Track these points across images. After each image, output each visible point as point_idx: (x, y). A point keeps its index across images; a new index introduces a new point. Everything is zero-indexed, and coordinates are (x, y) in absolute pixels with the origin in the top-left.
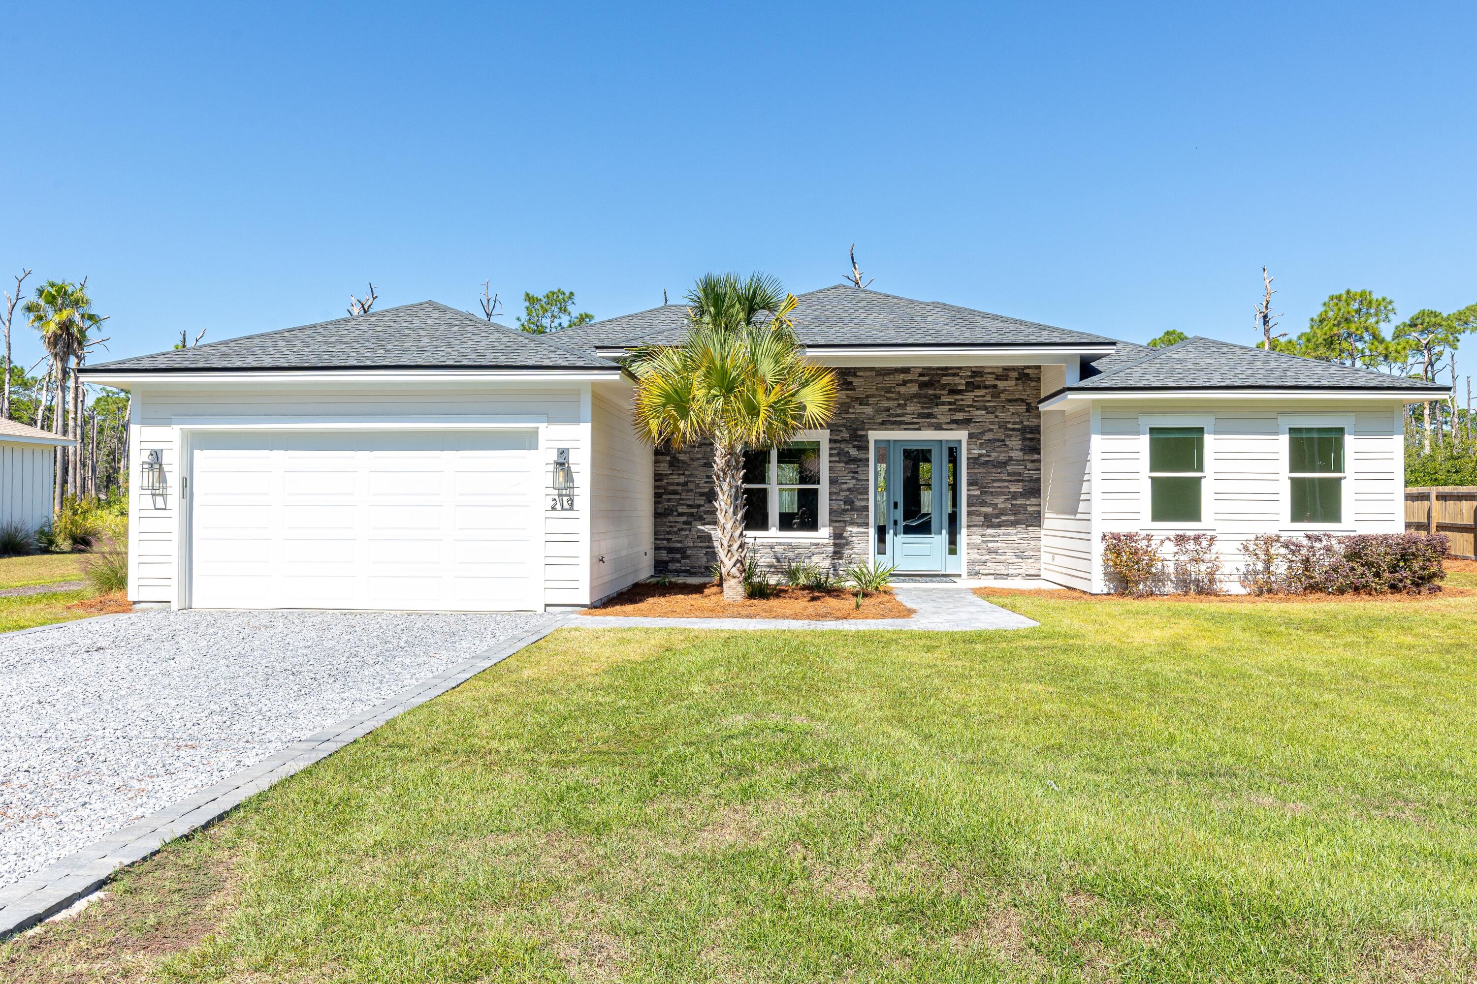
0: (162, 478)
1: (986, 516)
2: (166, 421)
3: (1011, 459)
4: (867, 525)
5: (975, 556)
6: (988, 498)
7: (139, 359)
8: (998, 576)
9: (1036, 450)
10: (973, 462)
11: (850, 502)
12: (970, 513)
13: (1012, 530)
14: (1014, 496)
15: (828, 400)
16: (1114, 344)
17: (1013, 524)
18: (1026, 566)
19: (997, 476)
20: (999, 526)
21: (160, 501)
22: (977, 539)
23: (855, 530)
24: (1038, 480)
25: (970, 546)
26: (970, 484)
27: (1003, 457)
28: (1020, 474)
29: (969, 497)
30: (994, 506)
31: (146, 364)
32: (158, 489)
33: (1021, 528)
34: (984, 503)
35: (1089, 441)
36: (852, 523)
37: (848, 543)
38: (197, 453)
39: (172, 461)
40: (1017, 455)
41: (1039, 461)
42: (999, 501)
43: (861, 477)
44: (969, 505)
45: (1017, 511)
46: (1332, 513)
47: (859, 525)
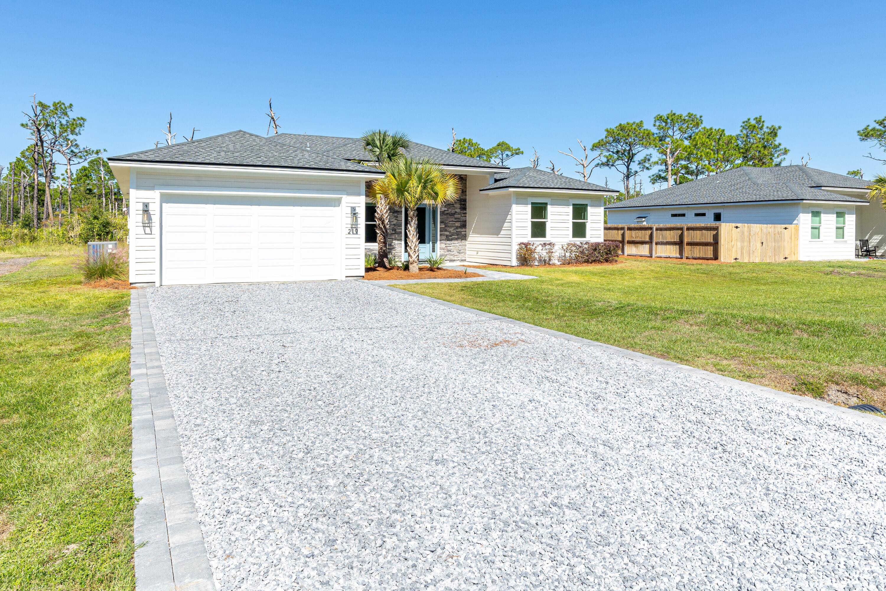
0: (150, 218)
1: (447, 236)
2: (152, 188)
3: (456, 212)
4: (401, 240)
5: (442, 252)
6: (448, 228)
7: (134, 154)
8: (451, 261)
9: (465, 209)
10: (442, 213)
11: (395, 230)
12: (441, 235)
13: (456, 242)
14: (457, 228)
15: (457, 189)
16: (509, 168)
17: (456, 239)
18: (461, 257)
19: (451, 219)
20: (451, 240)
21: (148, 230)
22: (443, 246)
23: (396, 242)
24: (466, 221)
25: (441, 249)
26: (441, 222)
27: (453, 211)
28: (459, 219)
29: (441, 228)
30: (450, 232)
31: (135, 158)
32: (147, 223)
33: (459, 241)
34: (446, 231)
35: (511, 206)
36: (395, 239)
37: (394, 248)
38: (164, 205)
39: (154, 208)
40: (458, 210)
41: (466, 213)
42: (451, 230)
43: (399, 219)
44: (441, 231)
45: (458, 234)
46: (583, 235)
47: (398, 240)
